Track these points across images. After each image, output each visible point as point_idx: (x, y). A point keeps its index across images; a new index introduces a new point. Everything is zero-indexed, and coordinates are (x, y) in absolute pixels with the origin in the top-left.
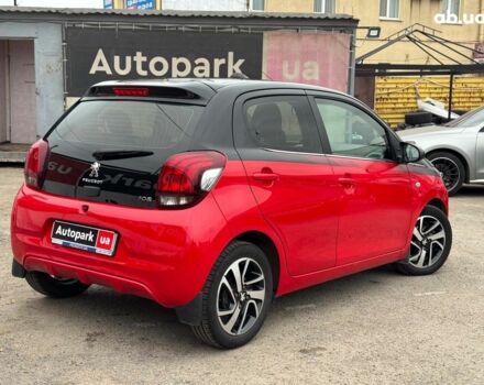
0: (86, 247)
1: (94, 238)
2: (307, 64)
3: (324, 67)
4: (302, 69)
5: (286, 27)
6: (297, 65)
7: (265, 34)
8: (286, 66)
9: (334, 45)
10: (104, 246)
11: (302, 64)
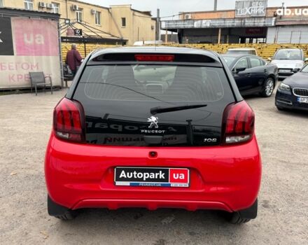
0: (159, 184)
1: (166, 176)
2: (37, 36)
3: (46, 37)
4: (35, 38)
5: (23, 15)
6: (32, 35)
7: (12, 18)
8: (25, 36)
9: (49, 26)
10: (179, 181)
11: (34, 36)
